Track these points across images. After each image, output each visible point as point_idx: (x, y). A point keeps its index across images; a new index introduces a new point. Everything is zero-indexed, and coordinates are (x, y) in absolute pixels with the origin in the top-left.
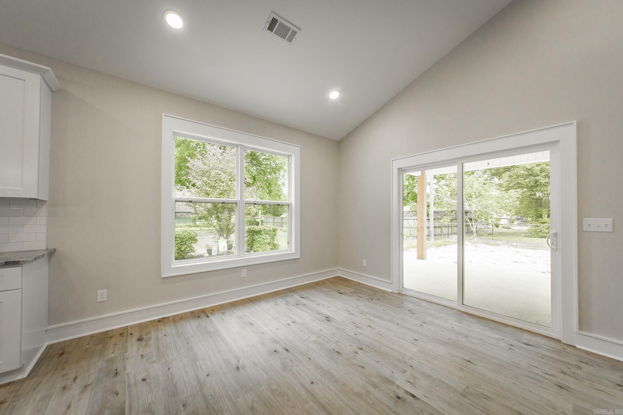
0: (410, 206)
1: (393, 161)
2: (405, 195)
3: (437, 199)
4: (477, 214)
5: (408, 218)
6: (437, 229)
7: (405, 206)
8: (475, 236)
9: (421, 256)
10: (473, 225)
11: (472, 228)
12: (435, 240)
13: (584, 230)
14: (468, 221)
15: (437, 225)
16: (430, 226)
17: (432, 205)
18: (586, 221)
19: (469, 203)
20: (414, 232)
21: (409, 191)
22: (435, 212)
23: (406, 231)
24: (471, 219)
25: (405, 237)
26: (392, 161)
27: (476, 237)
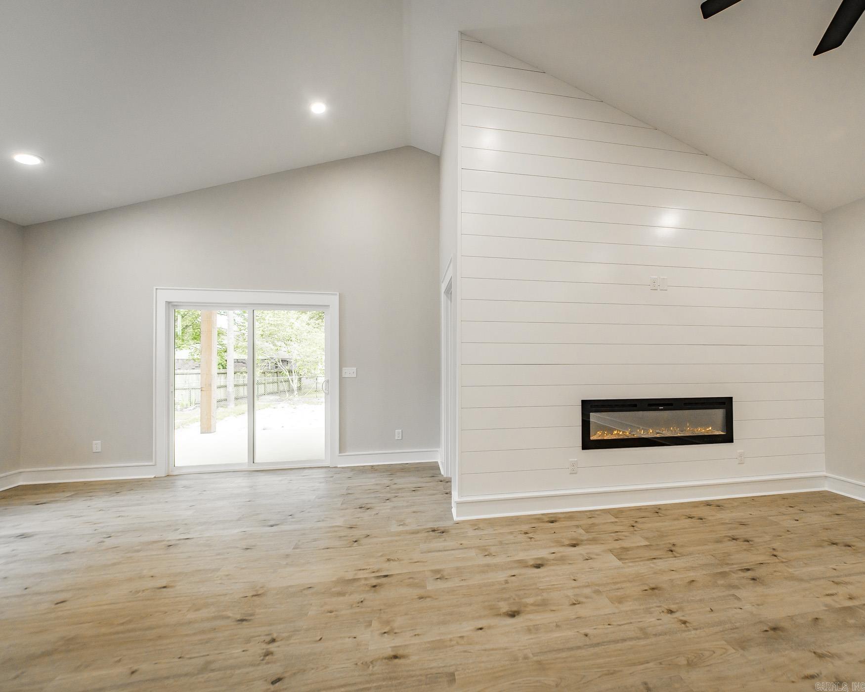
0: (190, 351)
1: (158, 290)
2: (179, 330)
3: (241, 339)
4: (298, 364)
5: (186, 371)
6: (241, 388)
7: (178, 350)
8: (295, 394)
9: (207, 428)
10: (294, 379)
11: (292, 384)
12: (236, 405)
13: (343, 376)
14: (288, 373)
15: (241, 382)
16: (228, 384)
17: (231, 349)
18: (345, 370)
19: (289, 348)
20: (196, 395)
21: (187, 323)
22: (237, 361)
23: (180, 397)
24: (290, 372)
25: (178, 407)
26: (156, 289)
27: (297, 396)
